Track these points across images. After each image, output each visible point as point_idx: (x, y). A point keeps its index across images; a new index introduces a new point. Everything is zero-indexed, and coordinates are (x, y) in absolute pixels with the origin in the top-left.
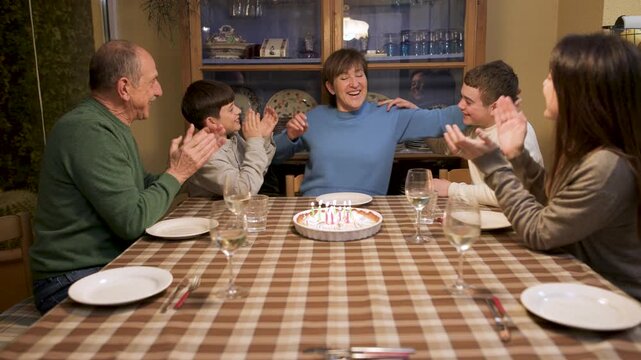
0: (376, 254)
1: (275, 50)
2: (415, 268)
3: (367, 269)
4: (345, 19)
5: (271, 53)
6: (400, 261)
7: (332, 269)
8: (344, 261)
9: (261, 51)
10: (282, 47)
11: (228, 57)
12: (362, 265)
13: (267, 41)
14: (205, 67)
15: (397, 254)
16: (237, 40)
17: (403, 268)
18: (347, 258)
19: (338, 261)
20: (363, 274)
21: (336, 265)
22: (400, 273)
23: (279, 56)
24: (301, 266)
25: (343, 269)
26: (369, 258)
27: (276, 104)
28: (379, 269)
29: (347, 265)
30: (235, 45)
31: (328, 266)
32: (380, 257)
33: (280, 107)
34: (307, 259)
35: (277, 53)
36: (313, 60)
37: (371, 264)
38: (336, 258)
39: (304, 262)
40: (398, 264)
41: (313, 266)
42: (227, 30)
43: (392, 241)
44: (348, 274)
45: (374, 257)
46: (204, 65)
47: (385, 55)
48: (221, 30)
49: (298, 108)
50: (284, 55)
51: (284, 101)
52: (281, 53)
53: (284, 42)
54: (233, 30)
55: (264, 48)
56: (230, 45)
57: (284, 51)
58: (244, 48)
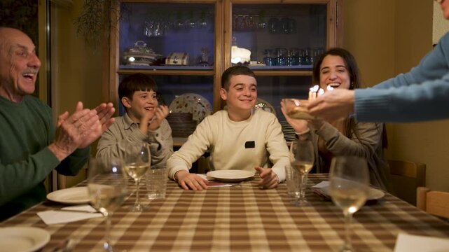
0: (259, 219)
1: (177, 61)
2: (298, 233)
3: (251, 233)
4: (233, 47)
5: (174, 62)
6: (283, 226)
7: (216, 233)
8: (228, 226)
9: (166, 60)
10: (184, 58)
11: (140, 64)
12: (246, 229)
13: (172, 54)
14: (121, 71)
15: (280, 220)
16: (148, 51)
17: (287, 233)
18: (231, 223)
19: (223, 226)
20: (247, 238)
21: (220, 229)
22: (284, 238)
23: (180, 64)
24: (186, 230)
25: (227, 233)
26: (253, 223)
27: (178, 105)
28: (263, 233)
29: (231, 229)
30: (146, 55)
31: (212, 230)
32: (263, 223)
33: (181, 107)
34: (193, 223)
35: (179, 62)
36: (208, 68)
37: (255, 229)
38: (221, 223)
39: (190, 226)
40: (281, 229)
41: (197, 229)
42: (142, 44)
43: (274, 208)
44: (232, 238)
45: (258, 223)
46: (120, 69)
47: (264, 65)
48: (136, 44)
49: (196, 108)
50: (185, 64)
51: (184, 102)
52: (183, 62)
53: (185, 54)
54: (145, 44)
55: (169, 58)
56: (142, 55)
57: (185, 60)
58: (153, 58)
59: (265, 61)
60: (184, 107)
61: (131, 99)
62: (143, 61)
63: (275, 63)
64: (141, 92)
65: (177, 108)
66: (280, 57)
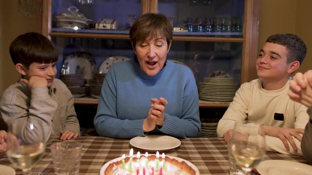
1: (106, 26)
5: (104, 27)
9: (96, 25)
10: (112, 23)
11: (72, 28)
13: (102, 20)
14: (53, 34)
16: (79, 16)
23: (109, 28)
30: (77, 19)
35: (108, 26)
42: (73, 10)
46: (52, 32)
47: (186, 31)
48: (69, 9)
50: (113, 28)
52: (111, 27)
53: (114, 20)
54: (77, 10)
55: (99, 23)
56: (74, 19)
57: (114, 25)
58: (84, 22)
59: (187, 27)
62: (75, 25)
63: (195, 29)
65: (107, 69)
66: (200, 25)
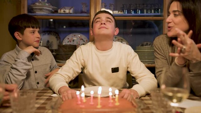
5: (64, 11)
9: (59, 10)
13: (63, 7)
16: (47, 4)
23: (68, 12)
27: (69, 40)
30: (46, 7)
33: (70, 42)
47: (122, 13)
49: (79, 42)
50: (71, 12)
51: (72, 39)
52: (70, 11)
53: (72, 7)
54: (46, 1)
55: (61, 9)
56: (43, 6)
57: (71, 10)
58: (51, 9)
59: (123, 10)
60: (72, 42)
61: (23, 34)
62: (44, 11)
64: (31, 29)
65: (68, 42)
